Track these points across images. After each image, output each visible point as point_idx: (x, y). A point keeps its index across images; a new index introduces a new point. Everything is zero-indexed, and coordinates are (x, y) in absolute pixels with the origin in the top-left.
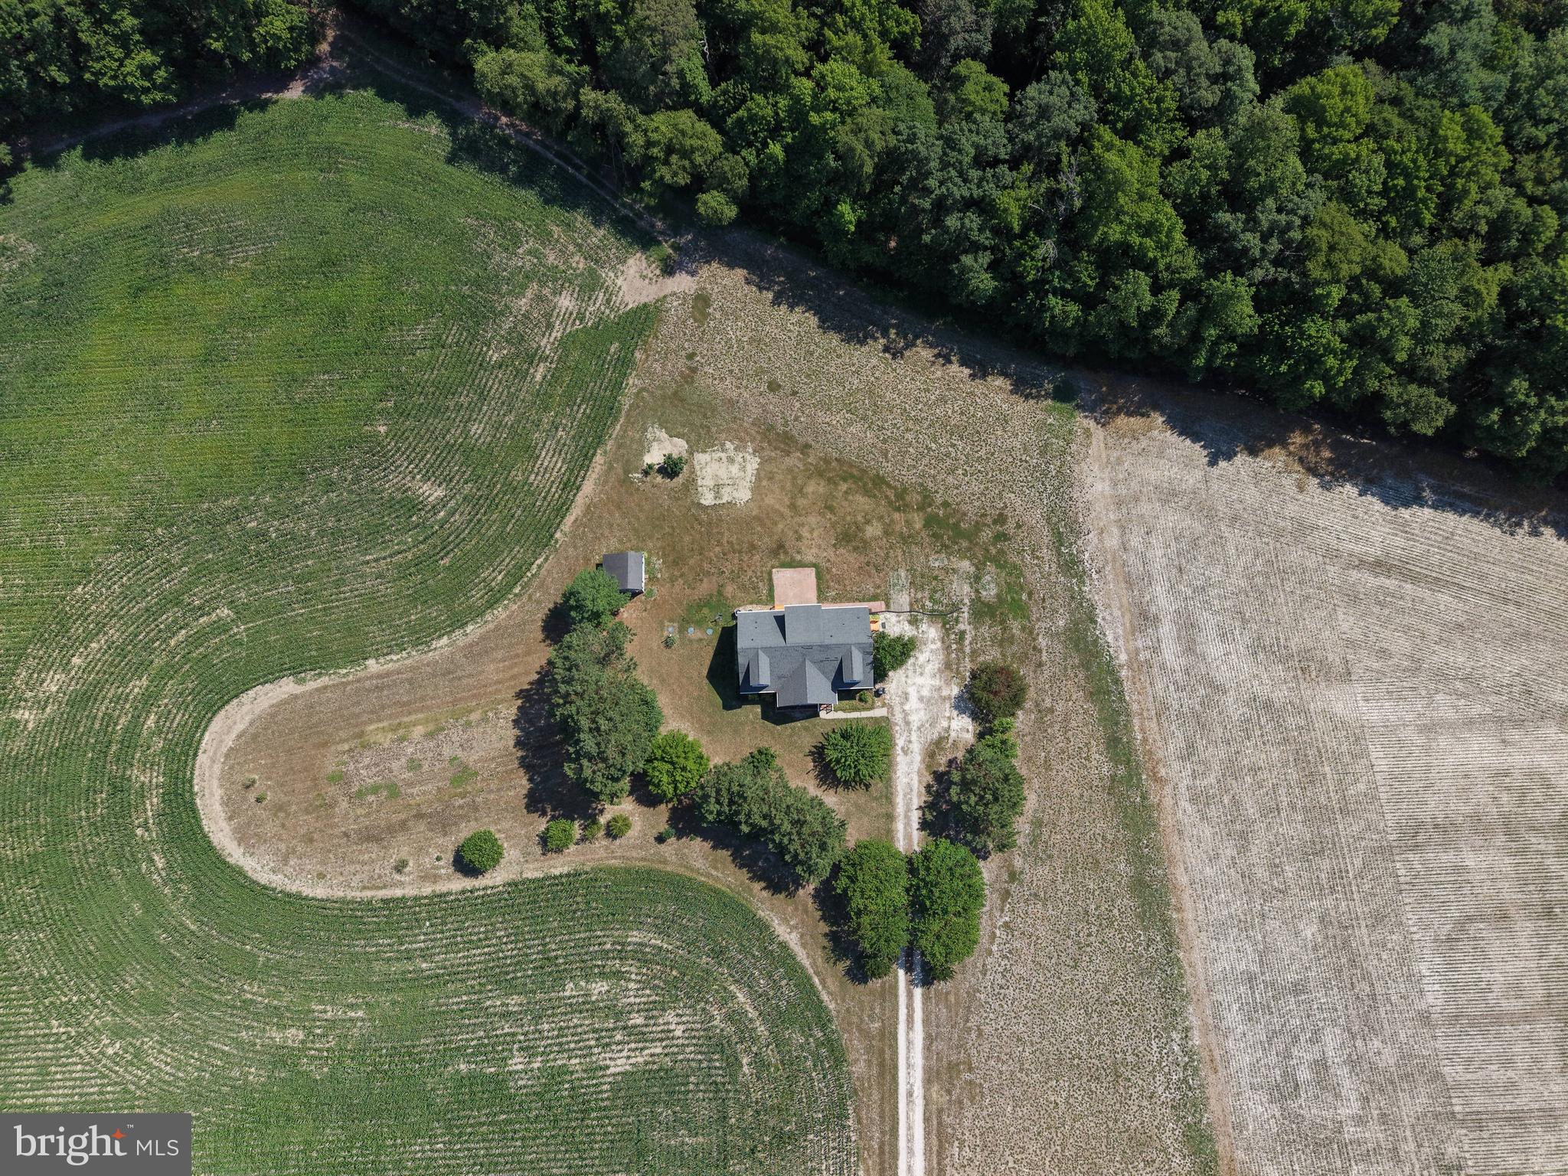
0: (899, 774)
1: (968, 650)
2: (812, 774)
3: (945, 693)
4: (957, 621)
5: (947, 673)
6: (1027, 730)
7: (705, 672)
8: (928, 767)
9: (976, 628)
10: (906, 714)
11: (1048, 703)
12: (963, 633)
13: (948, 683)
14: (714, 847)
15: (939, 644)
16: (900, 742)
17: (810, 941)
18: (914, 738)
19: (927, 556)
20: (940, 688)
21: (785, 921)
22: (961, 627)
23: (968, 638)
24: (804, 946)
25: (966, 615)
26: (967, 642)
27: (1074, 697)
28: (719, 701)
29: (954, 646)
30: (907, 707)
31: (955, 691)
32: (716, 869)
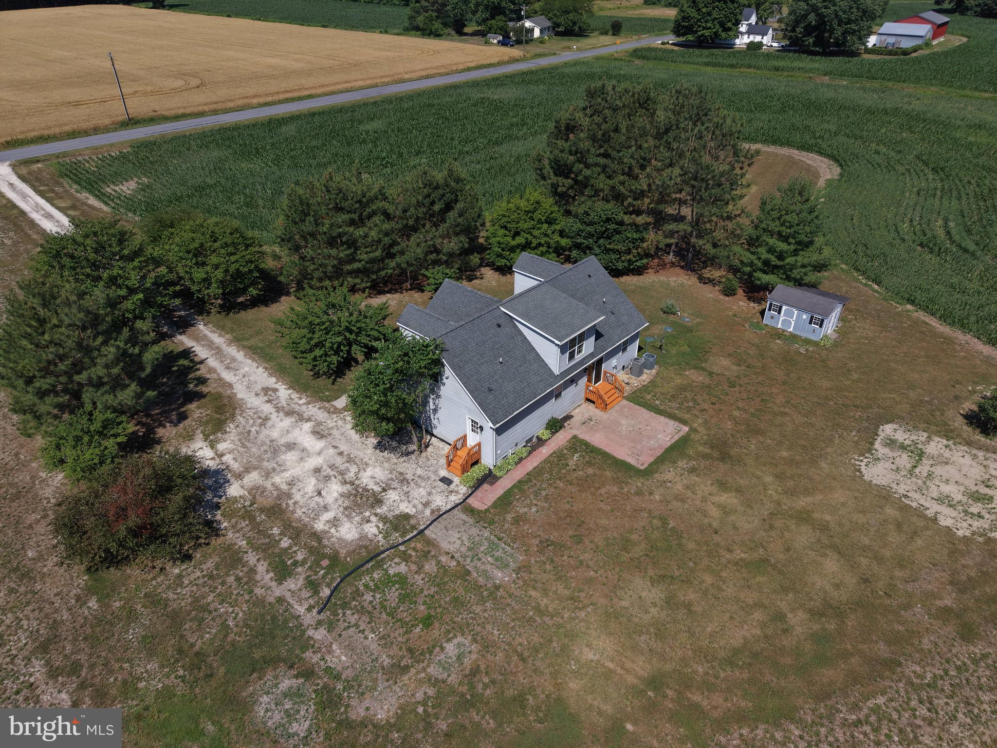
1: (251, 558)
3: (253, 478)
4: (313, 585)
5: (268, 502)
8: (219, 396)
9: (260, 602)
10: (302, 418)
12: (283, 572)
13: (256, 491)
15: (320, 526)
16: (284, 393)
18: (267, 408)
19: (487, 646)
20: (267, 475)
22: (292, 584)
23: (264, 573)
25: (301, 610)
26: (262, 568)
29: (285, 543)
30: (307, 426)
31: (234, 490)
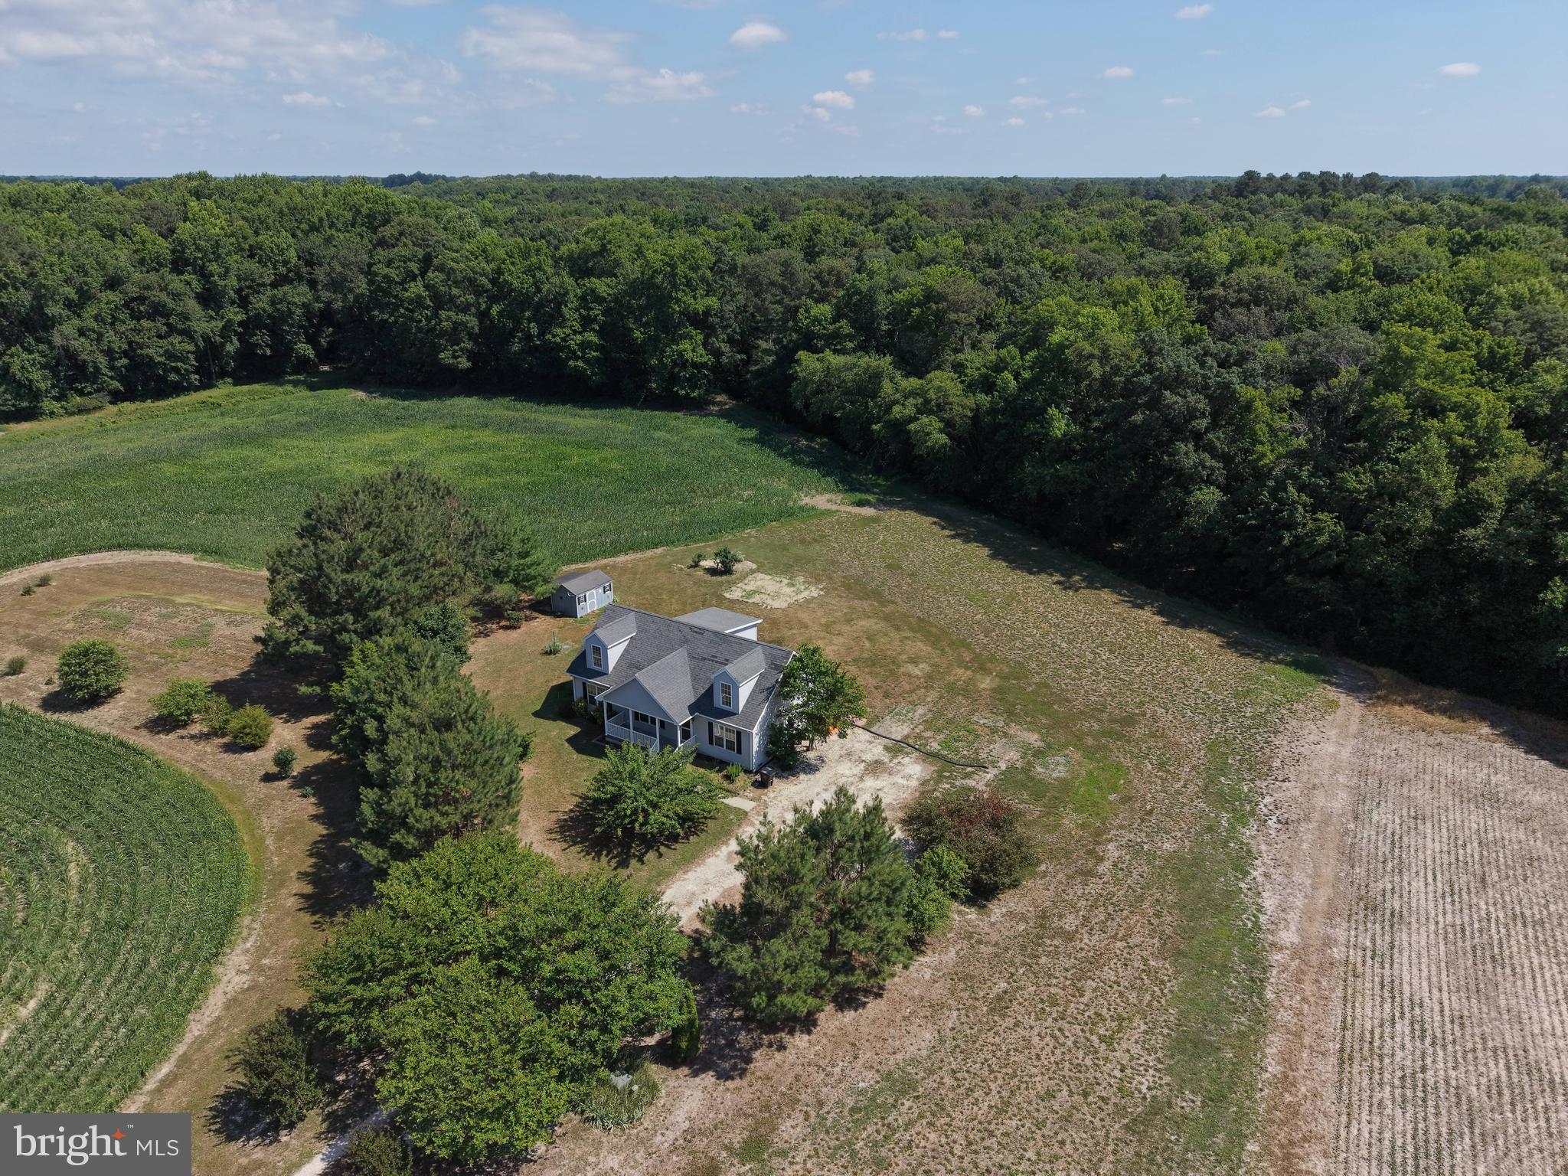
0: (690, 875)
2: (554, 817)
4: (968, 776)
6: (995, 937)
7: (555, 683)
11: (1070, 922)
12: (966, 789)
14: (315, 818)
17: (252, 1001)
19: (974, 711)
21: (261, 951)
22: (971, 783)
24: (231, 1003)
25: (989, 776)
27: (1136, 940)
28: (538, 707)
32: (280, 837)
